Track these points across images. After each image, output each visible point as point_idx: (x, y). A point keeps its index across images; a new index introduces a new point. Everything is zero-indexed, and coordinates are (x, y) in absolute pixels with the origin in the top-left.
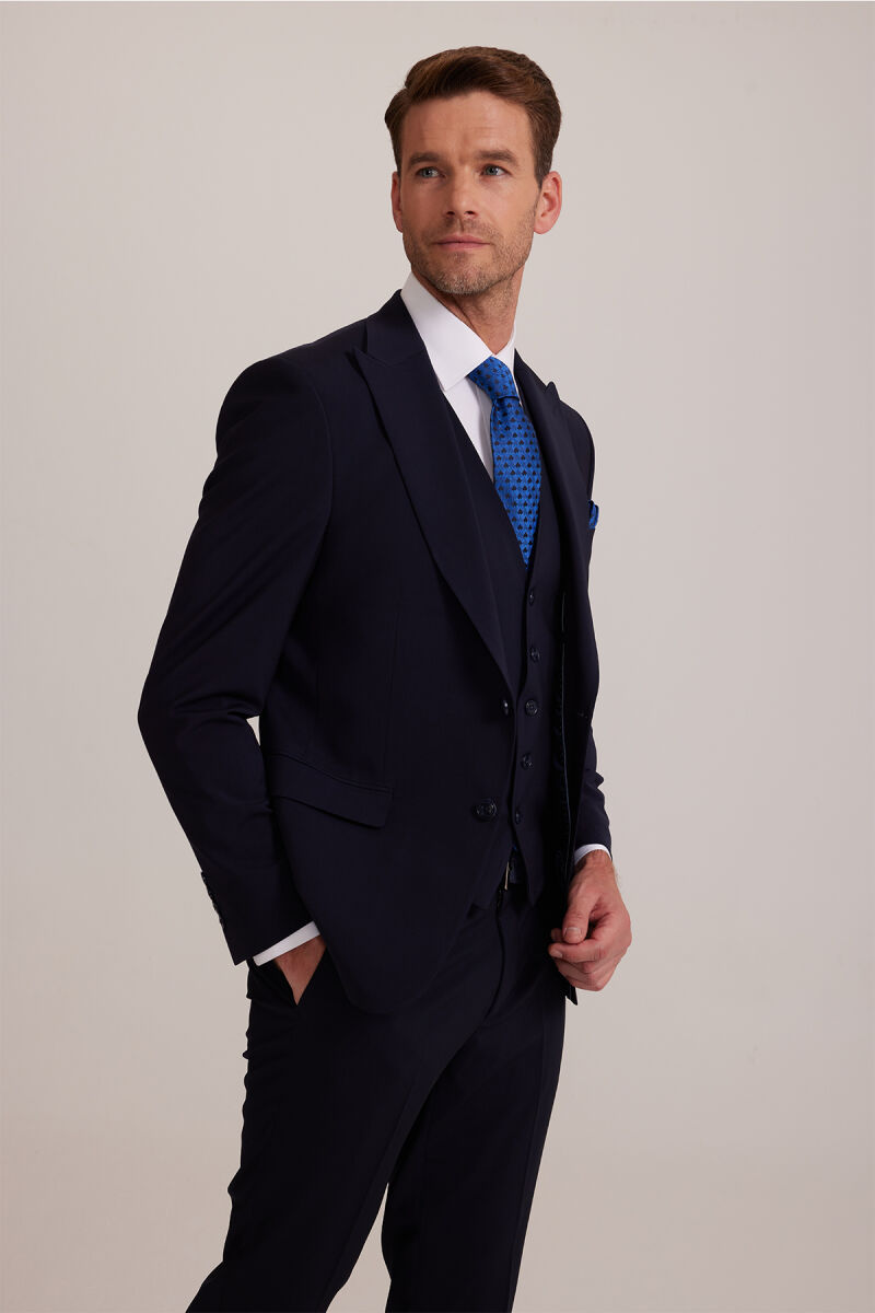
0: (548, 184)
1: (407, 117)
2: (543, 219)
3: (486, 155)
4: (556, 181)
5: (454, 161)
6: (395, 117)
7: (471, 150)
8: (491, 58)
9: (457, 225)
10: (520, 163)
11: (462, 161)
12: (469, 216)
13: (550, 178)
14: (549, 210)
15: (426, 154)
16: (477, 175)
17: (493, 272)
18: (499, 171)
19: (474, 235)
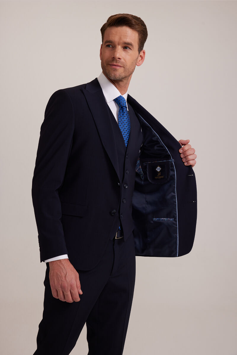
0: (142, 54)
1: (106, 31)
2: (139, 62)
3: (125, 43)
4: (144, 52)
5: (117, 43)
6: (103, 30)
7: (121, 41)
8: (130, 18)
9: (115, 61)
10: (134, 47)
11: (119, 44)
12: (118, 59)
13: (142, 51)
14: (141, 60)
15: (109, 41)
16: (122, 49)
17: (123, 75)
18: (128, 48)
19: (119, 64)
